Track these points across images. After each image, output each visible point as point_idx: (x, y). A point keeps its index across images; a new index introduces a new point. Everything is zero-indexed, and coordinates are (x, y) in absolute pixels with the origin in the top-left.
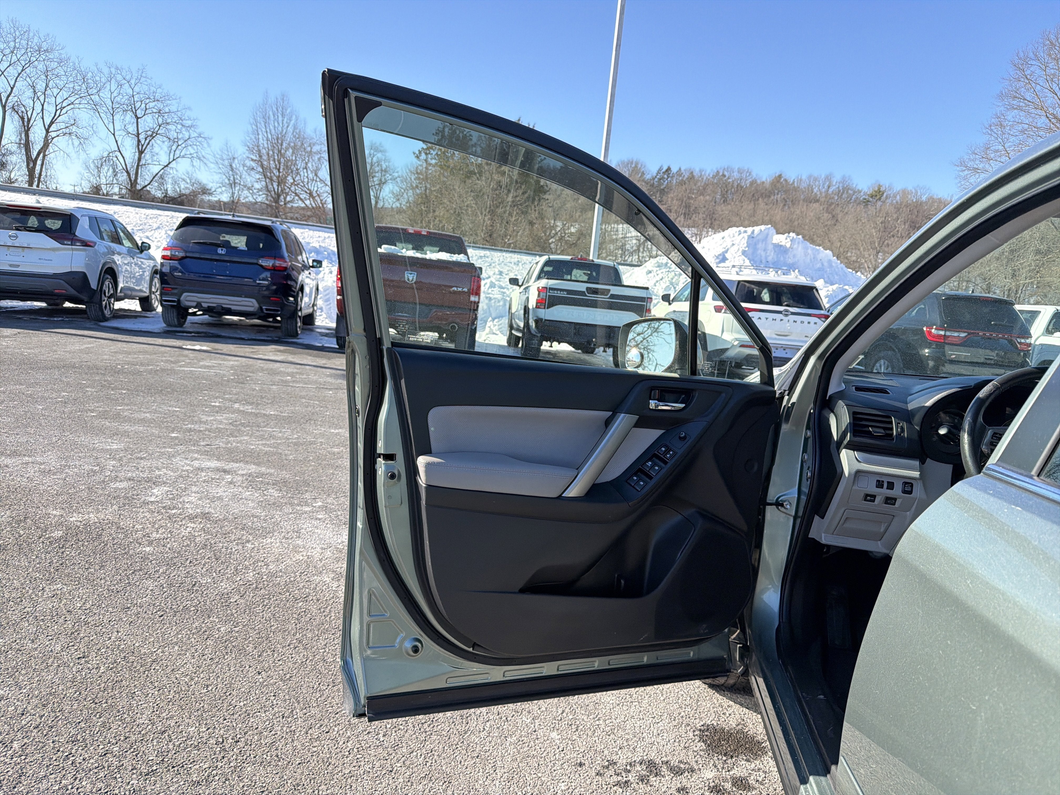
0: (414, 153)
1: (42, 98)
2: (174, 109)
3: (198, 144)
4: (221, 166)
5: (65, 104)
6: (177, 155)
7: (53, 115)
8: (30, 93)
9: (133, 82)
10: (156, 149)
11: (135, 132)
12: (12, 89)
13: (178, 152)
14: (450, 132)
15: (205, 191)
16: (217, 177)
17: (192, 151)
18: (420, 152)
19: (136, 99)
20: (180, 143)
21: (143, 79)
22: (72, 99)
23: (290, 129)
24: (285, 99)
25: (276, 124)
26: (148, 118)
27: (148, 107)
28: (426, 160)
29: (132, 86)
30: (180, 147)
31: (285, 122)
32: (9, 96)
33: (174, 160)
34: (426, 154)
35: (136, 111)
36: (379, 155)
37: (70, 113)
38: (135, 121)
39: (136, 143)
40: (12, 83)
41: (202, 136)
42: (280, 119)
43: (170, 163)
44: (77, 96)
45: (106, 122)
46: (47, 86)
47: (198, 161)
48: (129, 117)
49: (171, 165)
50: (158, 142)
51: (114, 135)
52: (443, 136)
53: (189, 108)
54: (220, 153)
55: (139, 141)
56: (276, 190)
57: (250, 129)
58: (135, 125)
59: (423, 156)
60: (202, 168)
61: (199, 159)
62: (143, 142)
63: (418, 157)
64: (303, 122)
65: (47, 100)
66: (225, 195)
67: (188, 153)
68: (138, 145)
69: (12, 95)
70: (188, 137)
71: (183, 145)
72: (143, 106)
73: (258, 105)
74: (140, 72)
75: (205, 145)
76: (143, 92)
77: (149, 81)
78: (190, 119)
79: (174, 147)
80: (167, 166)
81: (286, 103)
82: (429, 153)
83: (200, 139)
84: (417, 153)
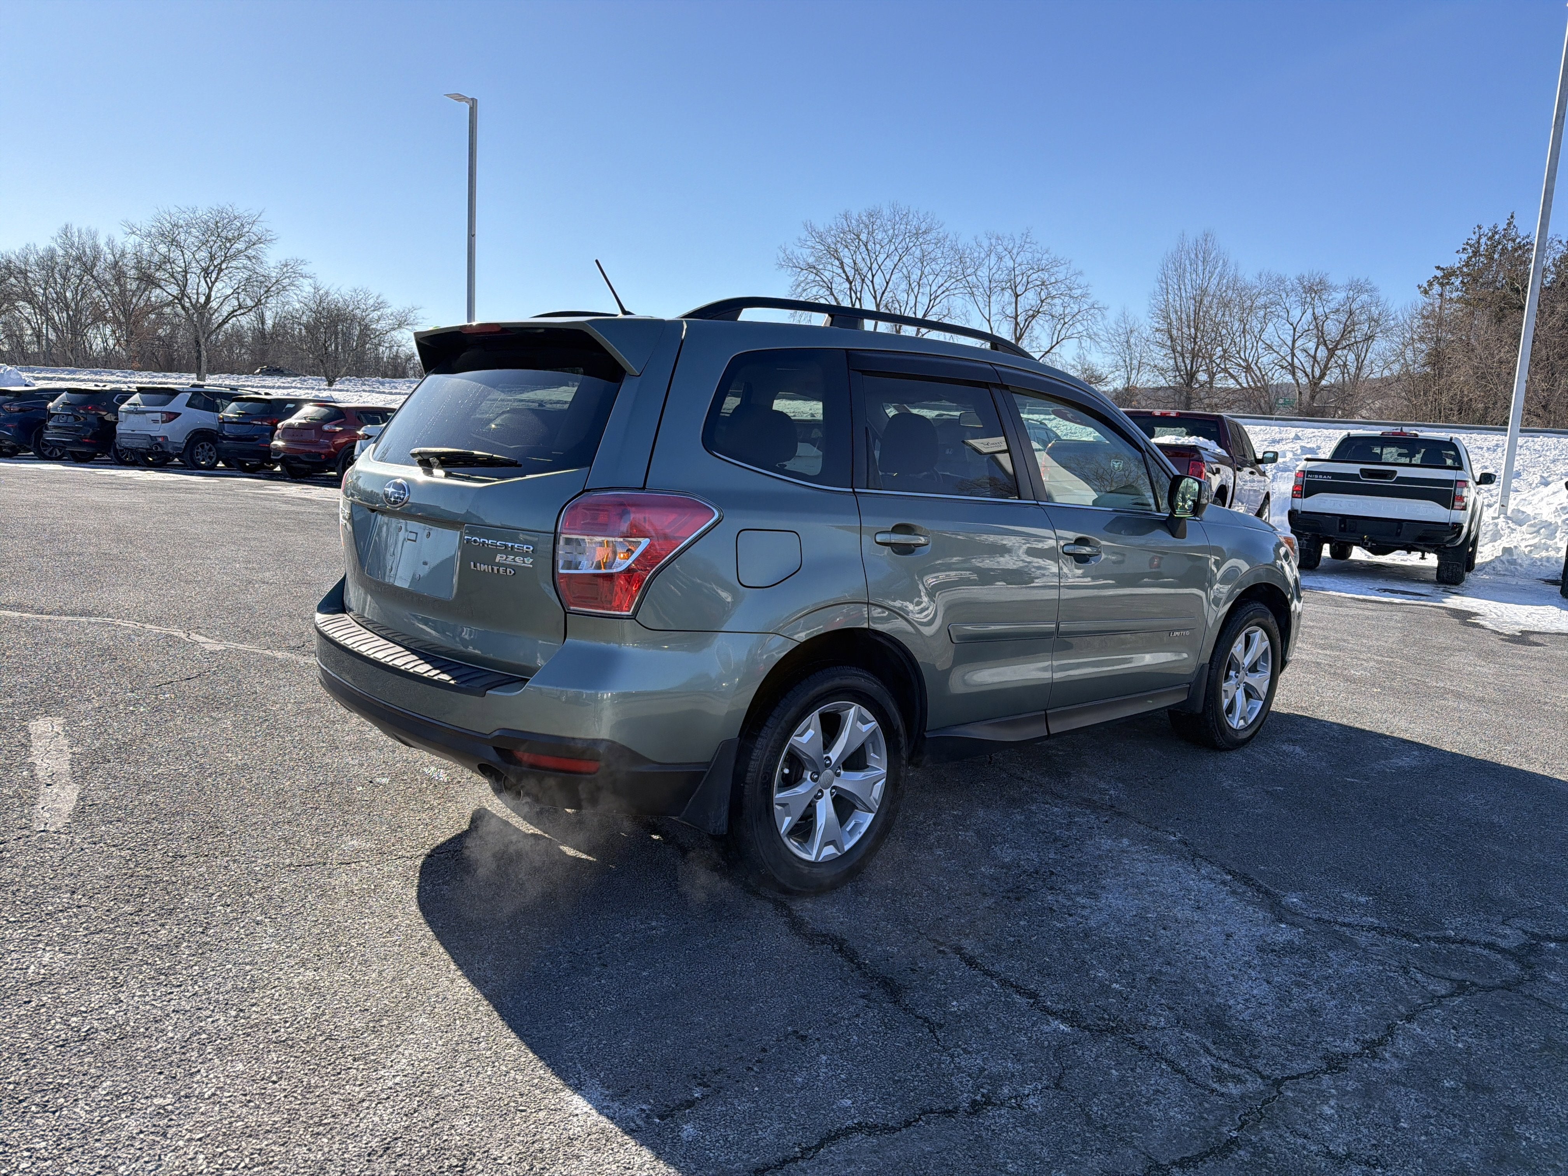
0: (1419, 287)
1: (916, 290)
2: (1061, 277)
3: (1089, 317)
4: (1114, 344)
5: (939, 292)
6: (1062, 336)
7: (926, 307)
8: (904, 286)
9: (1015, 251)
10: (1036, 333)
11: (1014, 314)
12: (887, 283)
13: (1063, 332)
14: (1489, 243)
15: (1100, 379)
16: (1109, 360)
17: (1081, 328)
18: (1430, 284)
19: (1017, 273)
20: (1066, 320)
21: (1027, 246)
22: (947, 285)
23: (1214, 281)
24: (1209, 239)
25: (1194, 276)
26: (1031, 294)
27: (1030, 280)
28: (1441, 295)
29: (1014, 257)
30: (1066, 325)
31: (1207, 272)
32: (883, 293)
33: (1057, 343)
34: (1442, 285)
35: (1016, 287)
36: (1364, 297)
37: (945, 301)
38: (1014, 300)
39: (1013, 326)
40: (888, 277)
41: (1096, 306)
42: (1200, 268)
43: (1051, 348)
44: (953, 280)
45: (981, 306)
46: (922, 273)
47: (1088, 340)
48: (1008, 295)
49: (1053, 351)
50: (1041, 322)
51: (989, 321)
52: (1476, 253)
53: (1081, 273)
54: (1114, 326)
55: (1017, 324)
56: (1189, 368)
57: (1157, 289)
58: (1014, 305)
59: (1437, 288)
60: (1093, 347)
61: (1091, 338)
62: (1022, 326)
63: (1426, 292)
64: (1233, 267)
65: (921, 290)
66: (1118, 382)
67: (1075, 331)
68: (1016, 329)
69: (888, 290)
70: (1077, 311)
71: (1071, 323)
72: (1025, 279)
73: (1169, 254)
74: (1024, 237)
75: (1099, 319)
76: (1025, 262)
77: (1034, 247)
78: (1080, 287)
79: (1059, 327)
80: (1048, 352)
81: (1210, 244)
82: (1448, 283)
83: (1092, 311)
84: (1425, 285)
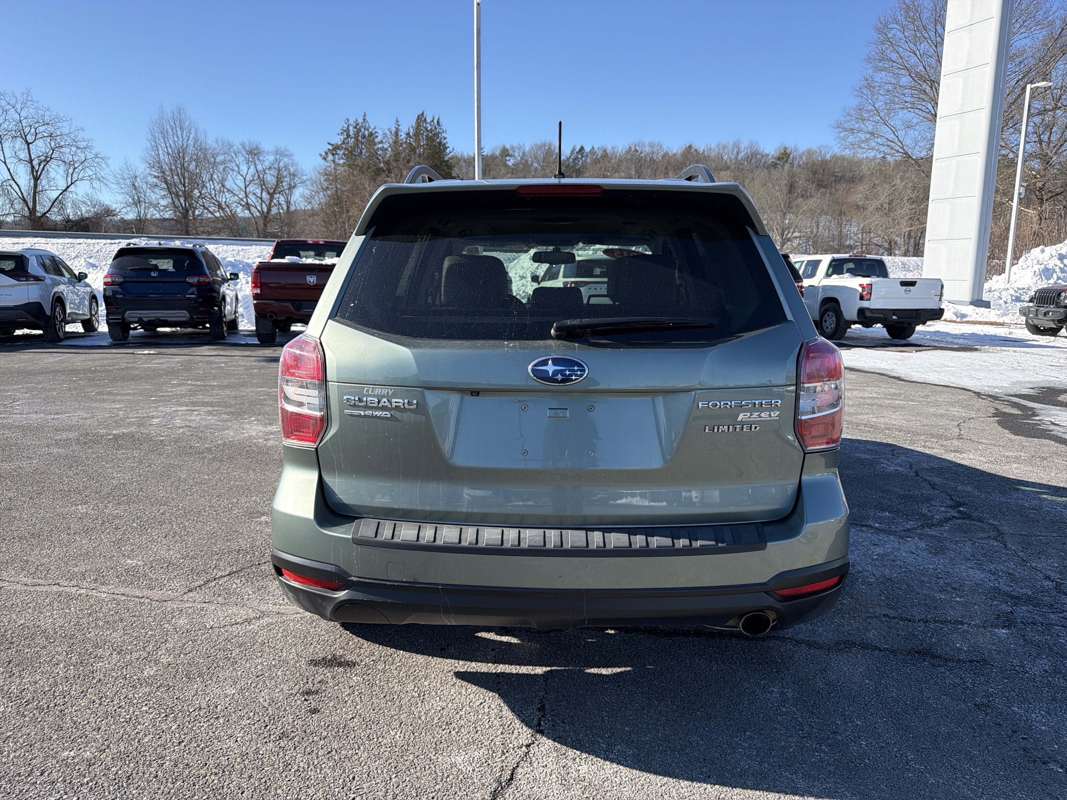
0: (321, 155)
2: (66, 131)
3: (95, 165)
4: (123, 186)
6: (75, 178)
9: (18, 106)
10: (52, 174)
11: (27, 159)
13: (75, 175)
14: (355, 130)
15: (109, 212)
16: (120, 198)
17: (91, 173)
18: (326, 154)
19: (24, 125)
20: (76, 165)
21: (29, 103)
23: (191, 142)
24: (181, 112)
25: (176, 139)
26: (40, 143)
27: (37, 132)
28: (334, 161)
29: (19, 111)
30: (77, 170)
31: (184, 136)
33: (72, 183)
34: (333, 155)
35: (26, 136)
36: (286, 160)
38: (26, 147)
39: (29, 169)
41: (99, 156)
42: (179, 133)
43: (68, 187)
47: (98, 182)
48: (19, 143)
49: (69, 189)
50: (53, 166)
51: (5, 163)
52: (348, 136)
53: (82, 129)
54: (120, 172)
55: (33, 167)
56: (183, 205)
57: (149, 146)
58: (27, 151)
59: (330, 157)
60: (103, 188)
61: (99, 180)
62: (37, 168)
63: (325, 159)
64: (203, 134)
66: (131, 214)
67: (87, 175)
68: (32, 172)
70: (84, 159)
71: (80, 168)
72: (33, 130)
73: (153, 120)
74: (25, 95)
75: (104, 166)
76: (31, 117)
77: (36, 105)
78: (84, 140)
79: (71, 171)
80: (65, 190)
81: (183, 116)
82: (336, 154)
83: (97, 160)
84: (324, 154)
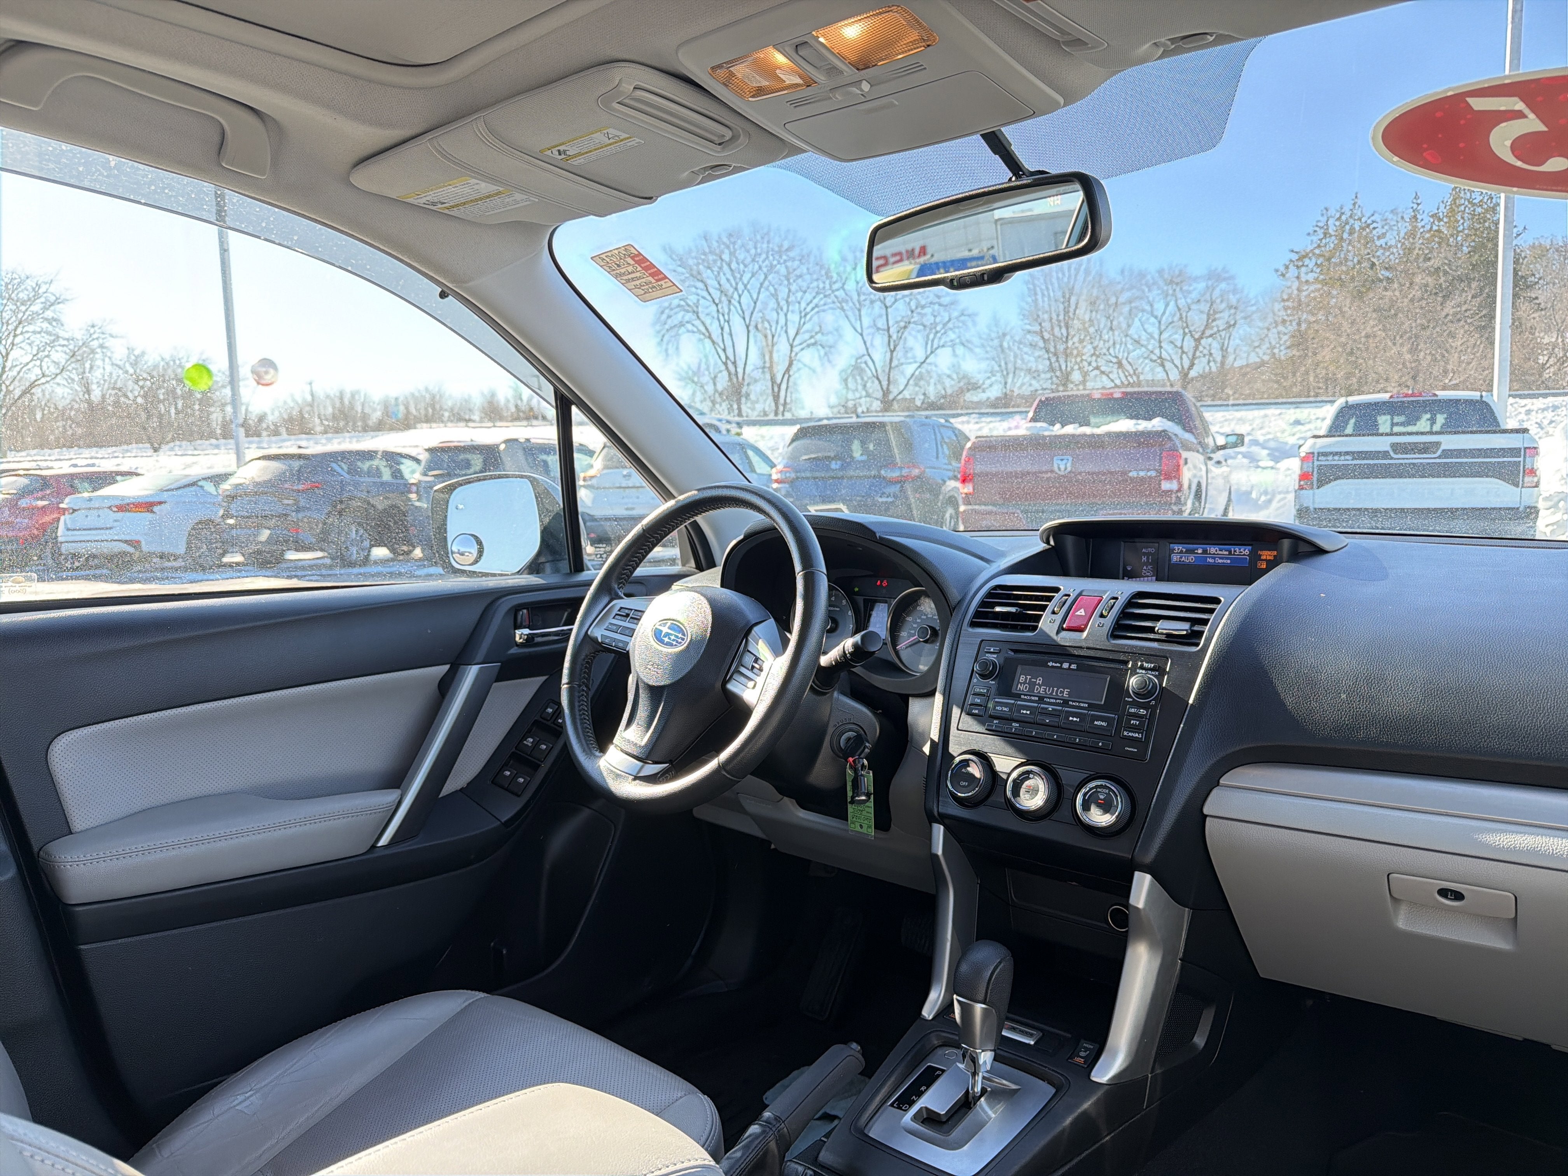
0: (1277, 271)
1: (785, 308)
3: (960, 325)
4: (988, 349)
5: (808, 309)
6: (935, 346)
7: (797, 325)
8: (772, 304)
10: (910, 343)
11: (885, 327)
12: (755, 303)
13: (936, 341)
14: (1338, 223)
15: (971, 386)
16: (984, 365)
17: (953, 336)
18: (1287, 267)
20: (938, 329)
22: (816, 301)
26: (900, 305)
28: (1298, 277)
30: (939, 335)
32: (752, 313)
33: (932, 352)
34: (1298, 267)
36: (1224, 285)
37: (815, 318)
38: (884, 313)
39: (886, 339)
40: (755, 297)
41: (966, 313)
43: (927, 358)
44: (822, 296)
45: (853, 320)
46: (790, 291)
47: (962, 347)
48: (878, 308)
49: (928, 361)
50: (914, 333)
51: (861, 335)
52: (1326, 234)
54: (987, 331)
55: (890, 336)
56: (1063, 368)
58: (885, 317)
59: (1293, 271)
61: (963, 344)
62: (894, 337)
63: (1283, 276)
65: (791, 308)
66: (995, 387)
67: (948, 340)
68: (889, 342)
69: (756, 310)
70: (947, 319)
71: (943, 331)
75: (970, 325)
79: (931, 336)
80: (924, 362)
82: (1303, 265)
83: (963, 318)
84: (1282, 269)
